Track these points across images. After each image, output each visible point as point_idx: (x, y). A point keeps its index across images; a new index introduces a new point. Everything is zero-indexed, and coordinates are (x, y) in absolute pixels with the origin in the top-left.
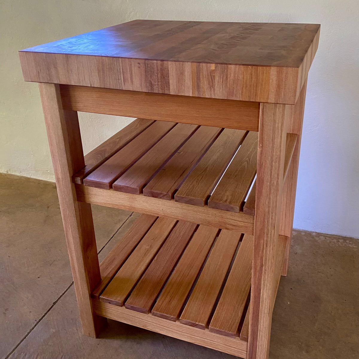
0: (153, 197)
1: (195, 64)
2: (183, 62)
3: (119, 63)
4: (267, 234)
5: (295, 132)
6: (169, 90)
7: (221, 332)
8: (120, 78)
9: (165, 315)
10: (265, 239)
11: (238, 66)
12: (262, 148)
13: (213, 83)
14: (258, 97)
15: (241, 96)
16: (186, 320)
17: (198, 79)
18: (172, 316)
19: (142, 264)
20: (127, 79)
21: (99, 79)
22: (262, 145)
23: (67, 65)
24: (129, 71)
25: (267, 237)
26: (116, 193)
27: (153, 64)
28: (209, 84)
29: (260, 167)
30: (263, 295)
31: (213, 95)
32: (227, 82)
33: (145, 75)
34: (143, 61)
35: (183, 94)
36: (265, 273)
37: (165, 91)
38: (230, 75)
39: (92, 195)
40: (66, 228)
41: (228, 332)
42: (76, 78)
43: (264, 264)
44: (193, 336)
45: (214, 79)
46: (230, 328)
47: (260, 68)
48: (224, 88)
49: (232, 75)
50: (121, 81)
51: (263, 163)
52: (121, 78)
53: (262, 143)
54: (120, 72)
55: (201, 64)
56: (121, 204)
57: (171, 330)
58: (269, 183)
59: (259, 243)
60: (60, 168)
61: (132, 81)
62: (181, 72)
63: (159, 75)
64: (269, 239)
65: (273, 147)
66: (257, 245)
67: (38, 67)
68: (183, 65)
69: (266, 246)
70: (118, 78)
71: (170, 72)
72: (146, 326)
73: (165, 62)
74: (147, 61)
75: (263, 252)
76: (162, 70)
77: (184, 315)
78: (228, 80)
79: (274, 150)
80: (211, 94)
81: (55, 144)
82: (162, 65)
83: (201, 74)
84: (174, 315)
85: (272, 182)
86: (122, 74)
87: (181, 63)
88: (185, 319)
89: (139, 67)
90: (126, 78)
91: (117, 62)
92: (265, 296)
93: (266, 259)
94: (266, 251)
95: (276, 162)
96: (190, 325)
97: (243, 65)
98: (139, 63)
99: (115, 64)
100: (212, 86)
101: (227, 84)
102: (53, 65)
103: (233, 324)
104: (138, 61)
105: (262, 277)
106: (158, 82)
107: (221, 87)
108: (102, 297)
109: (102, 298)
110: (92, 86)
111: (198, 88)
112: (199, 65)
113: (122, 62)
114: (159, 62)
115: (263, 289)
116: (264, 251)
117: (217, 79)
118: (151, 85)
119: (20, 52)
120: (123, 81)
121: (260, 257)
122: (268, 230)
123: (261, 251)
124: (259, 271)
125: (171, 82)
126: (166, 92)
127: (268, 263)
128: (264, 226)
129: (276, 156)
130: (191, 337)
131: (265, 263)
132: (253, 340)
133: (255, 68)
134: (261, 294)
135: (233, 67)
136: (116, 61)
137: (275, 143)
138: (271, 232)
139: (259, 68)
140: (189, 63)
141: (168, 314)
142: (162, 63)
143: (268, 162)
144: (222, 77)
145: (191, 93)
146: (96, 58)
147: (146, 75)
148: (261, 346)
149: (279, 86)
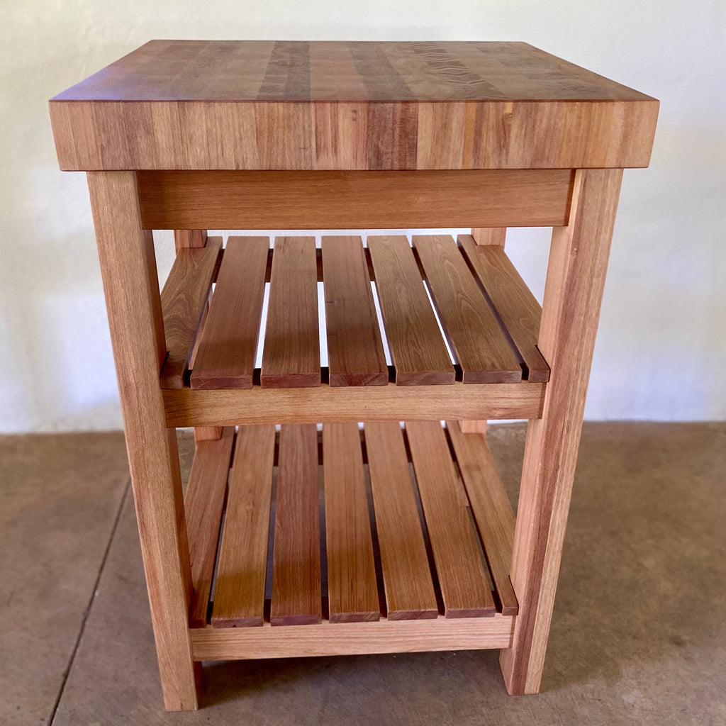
0: (351, 384)
1: (474, 105)
2: (450, 101)
3: (309, 112)
4: (571, 410)
5: (496, 243)
6: (416, 161)
7: (468, 611)
8: (308, 145)
9: (358, 613)
10: (567, 419)
11: (557, 103)
12: (577, 254)
13: (505, 140)
14: (587, 159)
15: (557, 159)
16: (400, 611)
17: (478, 133)
18: (372, 613)
19: (257, 539)
20: (324, 146)
21: (259, 151)
22: (578, 248)
23: (181, 125)
24: (332, 130)
25: (571, 413)
26: (264, 394)
27: (386, 110)
28: (499, 142)
29: (570, 291)
30: (554, 521)
31: (504, 162)
32: (533, 135)
33: (365, 135)
34: (365, 105)
35: (443, 167)
36: (561, 480)
37: (406, 164)
38: (541, 122)
39: (205, 407)
40: (140, 493)
41: (482, 609)
42: (200, 153)
43: (560, 464)
44: (409, 639)
45: (509, 132)
46: (482, 601)
47: (596, 105)
48: (526, 147)
49: (545, 121)
50: (311, 152)
51: (575, 282)
52: (311, 145)
53: (579, 245)
54: (310, 132)
55: (486, 105)
56: (272, 413)
57: (366, 640)
58: (582, 318)
59: (555, 428)
60: (133, 362)
61: (336, 150)
62: (444, 123)
63: (397, 131)
64: (574, 418)
65: (596, 249)
66: (551, 433)
67: (103, 136)
68: (448, 108)
69: (568, 431)
70: (302, 146)
71: (420, 125)
72: (310, 650)
73: (410, 105)
74: (372, 106)
75: (560, 443)
76: (403, 121)
77: (392, 604)
78: (537, 131)
79: (597, 255)
80: (500, 162)
81: (124, 310)
82: (404, 111)
83: (485, 123)
84: (374, 610)
85: (589, 313)
86: (314, 136)
87: (446, 104)
88: (398, 609)
89: (354, 119)
90: (323, 143)
91: (304, 111)
92: (557, 522)
93: (565, 454)
94: (566, 440)
95: (598, 277)
96: (409, 617)
97: (566, 101)
98: (355, 111)
99: (298, 115)
100: (502, 145)
101: (533, 138)
102: (144, 129)
103: (483, 594)
104: (353, 106)
105: (554, 488)
106: (393, 146)
107: (522, 144)
108: (217, 619)
109: (217, 621)
110: (241, 168)
111: (476, 152)
112: (482, 108)
113: (316, 112)
114: (399, 106)
115: (556, 511)
116: (563, 441)
117: (514, 131)
118: (378, 154)
119: (54, 103)
120: (314, 152)
121: (554, 455)
122: (573, 402)
123: (557, 443)
124: (551, 478)
125: (420, 144)
126: (409, 165)
127: (569, 460)
128: (567, 395)
129: (600, 266)
130: (406, 642)
131: (563, 463)
132: (530, 607)
133: (587, 106)
134: (551, 521)
135: (547, 105)
136: (302, 110)
137: (601, 242)
138: (579, 403)
139: (594, 104)
140: (461, 104)
141: (362, 611)
142: (406, 107)
143: (586, 279)
144: (524, 125)
145: (460, 163)
146: (255, 107)
147: (368, 135)
148: (543, 614)
149: (626, 136)
